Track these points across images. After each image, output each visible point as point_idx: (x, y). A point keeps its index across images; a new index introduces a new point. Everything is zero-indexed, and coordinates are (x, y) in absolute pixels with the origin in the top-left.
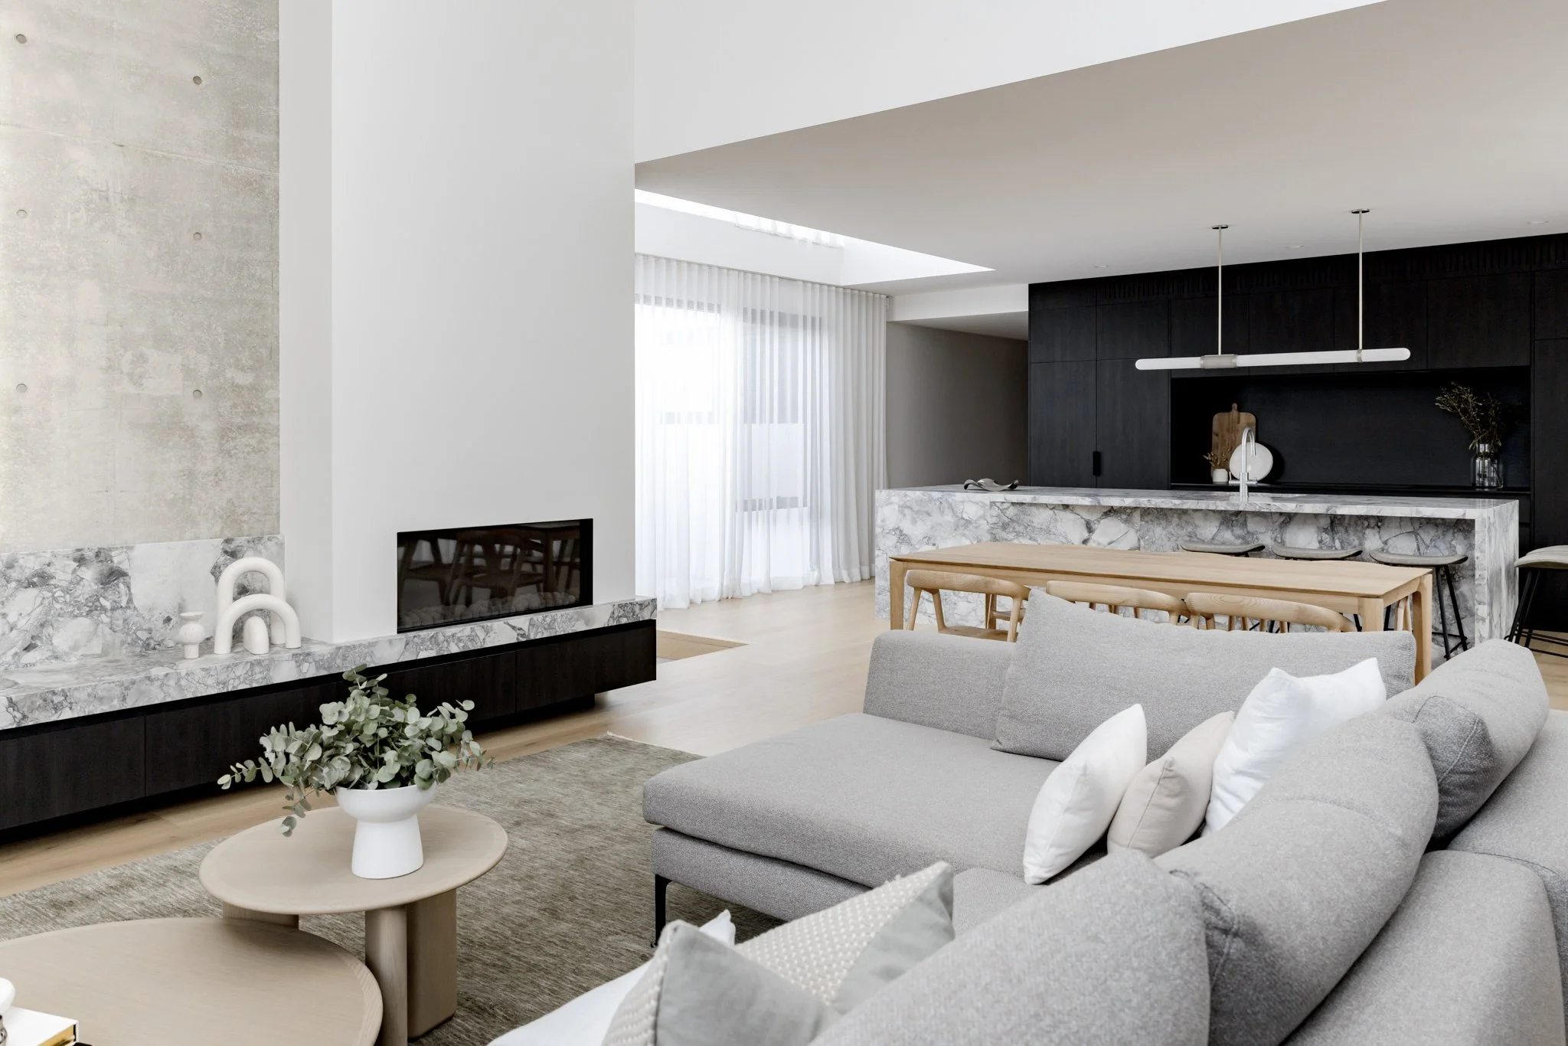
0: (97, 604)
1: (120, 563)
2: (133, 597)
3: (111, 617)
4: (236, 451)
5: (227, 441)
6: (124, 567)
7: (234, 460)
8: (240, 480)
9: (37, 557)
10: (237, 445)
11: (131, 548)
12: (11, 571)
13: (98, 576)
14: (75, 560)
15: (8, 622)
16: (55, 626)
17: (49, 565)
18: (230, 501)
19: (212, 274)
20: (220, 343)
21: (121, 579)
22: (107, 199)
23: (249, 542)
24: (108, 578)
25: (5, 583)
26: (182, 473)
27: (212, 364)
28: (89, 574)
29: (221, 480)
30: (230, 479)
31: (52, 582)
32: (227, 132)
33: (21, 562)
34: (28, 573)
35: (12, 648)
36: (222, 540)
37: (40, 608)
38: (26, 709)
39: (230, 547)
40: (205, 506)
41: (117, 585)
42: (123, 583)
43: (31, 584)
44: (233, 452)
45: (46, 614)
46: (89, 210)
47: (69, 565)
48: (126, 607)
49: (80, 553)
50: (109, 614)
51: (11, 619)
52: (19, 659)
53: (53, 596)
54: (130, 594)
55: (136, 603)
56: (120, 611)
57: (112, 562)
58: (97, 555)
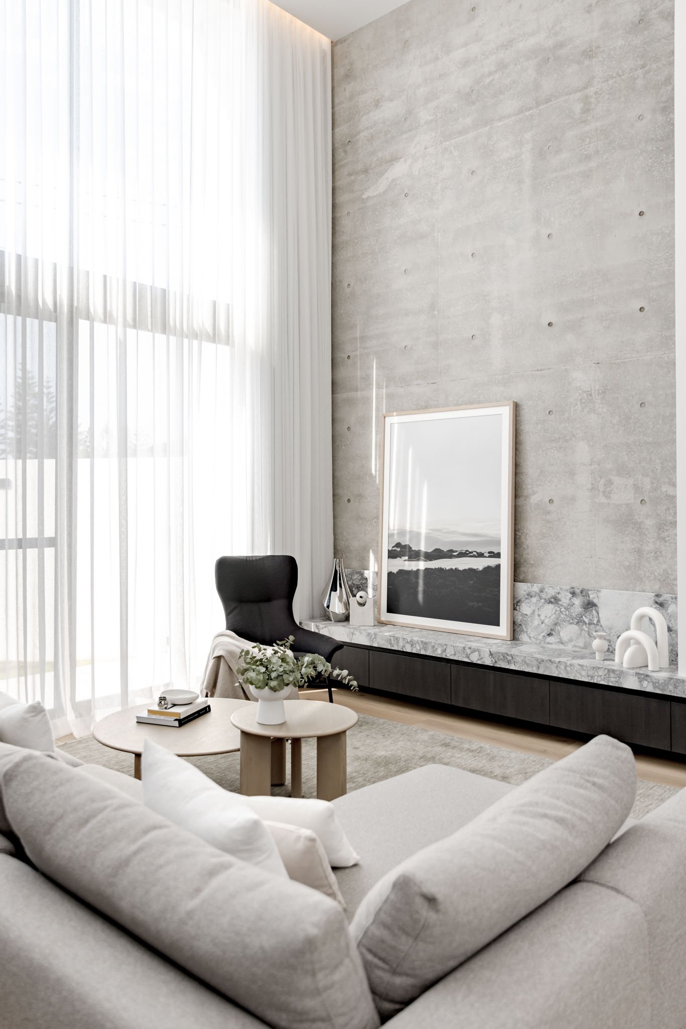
0: (581, 619)
1: (594, 598)
2: (600, 619)
3: (589, 628)
4: (669, 539)
5: (663, 532)
6: (595, 601)
7: (668, 544)
8: (672, 557)
9: (553, 589)
10: (669, 535)
11: (599, 591)
12: (542, 593)
13: (582, 604)
14: (571, 593)
15: (541, 619)
16: (561, 626)
17: (558, 593)
18: (665, 570)
19: (652, 427)
20: (657, 469)
21: (594, 608)
22: (591, 395)
23: (672, 598)
24: (587, 606)
25: (539, 599)
26: (634, 550)
27: (653, 483)
28: (577, 602)
29: (659, 557)
30: (666, 556)
31: (560, 603)
32: (661, 335)
33: (546, 590)
34: (549, 596)
35: (542, 633)
36: (654, 594)
37: (555, 615)
38: (496, 659)
39: (659, 600)
40: (649, 571)
41: (592, 610)
42: (595, 610)
43: (550, 602)
44: (667, 539)
45: (557, 619)
46: (582, 403)
47: (568, 595)
48: (597, 624)
49: (573, 589)
50: (588, 626)
51: (542, 618)
52: (545, 639)
53: (560, 610)
54: (599, 617)
55: (602, 622)
56: (593, 626)
57: (589, 597)
58: (582, 592)
